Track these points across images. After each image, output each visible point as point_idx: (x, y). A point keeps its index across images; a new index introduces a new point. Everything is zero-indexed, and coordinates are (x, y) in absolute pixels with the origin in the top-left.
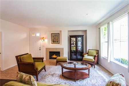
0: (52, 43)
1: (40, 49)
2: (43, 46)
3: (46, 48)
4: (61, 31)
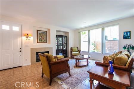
0: (38, 42)
1: (21, 50)
2: (27, 46)
3: (31, 48)
4: (49, 29)
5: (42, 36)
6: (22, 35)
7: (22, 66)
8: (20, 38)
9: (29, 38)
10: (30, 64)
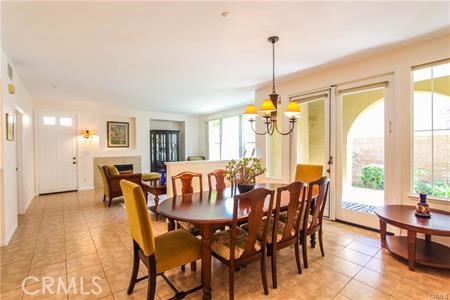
0: (110, 145)
1: (75, 161)
3: (95, 158)
4: (134, 119)
5: (118, 133)
6: (77, 133)
7: (76, 191)
8: (74, 139)
9: (90, 139)
10: (92, 187)
